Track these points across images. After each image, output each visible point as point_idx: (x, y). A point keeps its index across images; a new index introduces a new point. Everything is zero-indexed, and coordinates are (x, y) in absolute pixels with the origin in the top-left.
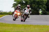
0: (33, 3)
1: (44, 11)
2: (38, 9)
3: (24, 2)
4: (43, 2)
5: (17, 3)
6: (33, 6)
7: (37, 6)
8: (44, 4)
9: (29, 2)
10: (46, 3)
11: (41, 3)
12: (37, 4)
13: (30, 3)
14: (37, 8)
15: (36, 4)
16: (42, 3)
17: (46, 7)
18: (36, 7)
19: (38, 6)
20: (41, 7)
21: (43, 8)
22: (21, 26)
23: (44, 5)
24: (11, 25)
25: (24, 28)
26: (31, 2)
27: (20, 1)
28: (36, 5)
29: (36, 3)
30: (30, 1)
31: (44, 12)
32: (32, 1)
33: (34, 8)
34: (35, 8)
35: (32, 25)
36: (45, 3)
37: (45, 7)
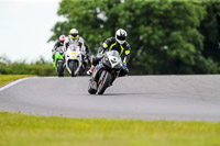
0: (142, 20)
1: (192, 58)
2: (166, 47)
3: (102, 16)
4: (188, 17)
5: (73, 22)
6: (145, 35)
7: (161, 33)
9: (124, 16)
10: (202, 18)
11: (180, 19)
12: (161, 23)
13: (130, 22)
14: (160, 42)
15: (154, 25)
16: (182, 22)
17: (200, 38)
18: (156, 37)
19: (168, 35)
20: (181, 38)
21: (189, 42)
22: (87, 126)
23: (194, 31)
24: (43, 122)
25: (102, 135)
26: (134, 16)
27: (84, 12)
28: (156, 28)
29: (155, 21)
30: (128, 13)
31: (193, 63)
32: (138, 12)
33: (149, 43)
34: (153, 43)
36: (196, 20)
37: (195, 37)
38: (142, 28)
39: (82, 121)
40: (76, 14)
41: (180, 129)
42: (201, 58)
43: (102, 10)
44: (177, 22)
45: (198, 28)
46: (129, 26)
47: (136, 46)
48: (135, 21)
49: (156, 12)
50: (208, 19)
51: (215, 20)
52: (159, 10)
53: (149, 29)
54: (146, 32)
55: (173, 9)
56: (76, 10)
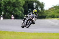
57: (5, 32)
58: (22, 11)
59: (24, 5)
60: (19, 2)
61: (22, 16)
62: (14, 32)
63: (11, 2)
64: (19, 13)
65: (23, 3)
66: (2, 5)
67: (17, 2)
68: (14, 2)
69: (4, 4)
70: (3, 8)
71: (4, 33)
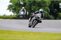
0: (33, 4)
1: (46, 15)
7: (38, 8)
8: (47, 6)
9: (28, 3)
10: (50, 4)
11: (43, 4)
12: (38, 5)
13: (29, 5)
16: (44, 5)
21: (46, 11)
22: (18, 33)
24: (5, 32)
25: (21, 36)
26: (31, 3)
27: (17, 2)
29: (36, 5)
30: (29, 2)
31: (47, 16)
32: (32, 2)
35: (32, 32)
38: (33, 7)
39: (16, 32)
40: (14, 2)
41: (43, 35)
42: (49, 15)
43: (22, 1)
44: (42, 5)
45: (48, 7)
46: (29, 6)
47: (31, 11)
48: (31, 5)
49: (36, 2)
50: (51, 4)
51: (53, 5)
52: (37, 2)
53: (34, 7)
54: (34, 8)
55: (41, 1)
56: (14, 1)
57: (30, 32)
58: (48, 11)
59: (50, 5)
60: (45, 2)
61: (48, 16)
62: (39, 33)
63: (36, 1)
64: (45, 13)
65: (49, 3)
66: (27, 5)
67: (43, 2)
68: (40, 2)
69: (29, 3)
70: (28, 8)
71: (29, 34)
